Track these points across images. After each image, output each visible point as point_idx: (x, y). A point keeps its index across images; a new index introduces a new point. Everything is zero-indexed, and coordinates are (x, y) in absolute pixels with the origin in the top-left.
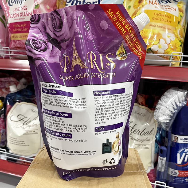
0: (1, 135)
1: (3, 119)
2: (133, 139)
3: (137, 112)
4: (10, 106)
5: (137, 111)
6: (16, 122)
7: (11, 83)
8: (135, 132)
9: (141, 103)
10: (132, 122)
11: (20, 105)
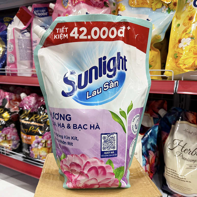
3: (187, 131)
9: (192, 121)
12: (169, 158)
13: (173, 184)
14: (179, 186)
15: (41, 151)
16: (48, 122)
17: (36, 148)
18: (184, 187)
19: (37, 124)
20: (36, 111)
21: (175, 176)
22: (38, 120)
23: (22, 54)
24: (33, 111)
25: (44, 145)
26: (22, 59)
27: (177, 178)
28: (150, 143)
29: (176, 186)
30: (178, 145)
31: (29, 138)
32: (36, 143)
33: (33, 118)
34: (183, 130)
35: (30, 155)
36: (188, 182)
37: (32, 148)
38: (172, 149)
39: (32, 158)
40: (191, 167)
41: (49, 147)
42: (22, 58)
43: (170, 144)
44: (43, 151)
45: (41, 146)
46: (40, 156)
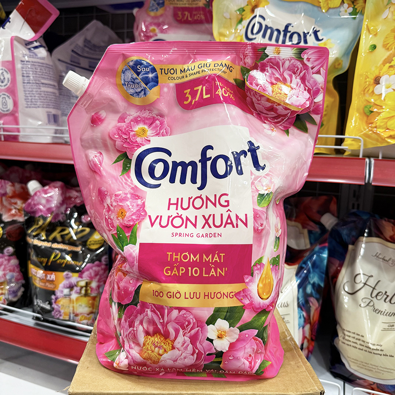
1: (106, 265)
2: (376, 310)
3: (380, 256)
5: (380, 254)
8: (379, 297)
9: (391, 237)
10: (372, 276)
12: (347, 311)
13: (357, 361)
14: (368, 364)
15: (76, 304)
16: (90, 242)
17: (65, 297)
18: (380, 367)
19: (67, 248)
20: (62, 219)
21: (361, 345)
22: (67, 237)
23: (29, 94)
24: (57, 221)
25: (83, 292)
26: (31, 104)
27: (365, 348)
28: (312, 282)
29: (364, 365)
30: (365, 284)
31: (50, 277)
32: (65, 288)
33: (56, 234)
34: (372, 256)
35: (53, 313)
36: (387, 356)
37: (56, 299)
38: (353, 293)
39: (58, 319)
40: (391, 327)
41: (93, 295)
42: (29, 103)
43: (347, 282)
44: (80, 303)
45: (77, 293)
46: (74, 315)
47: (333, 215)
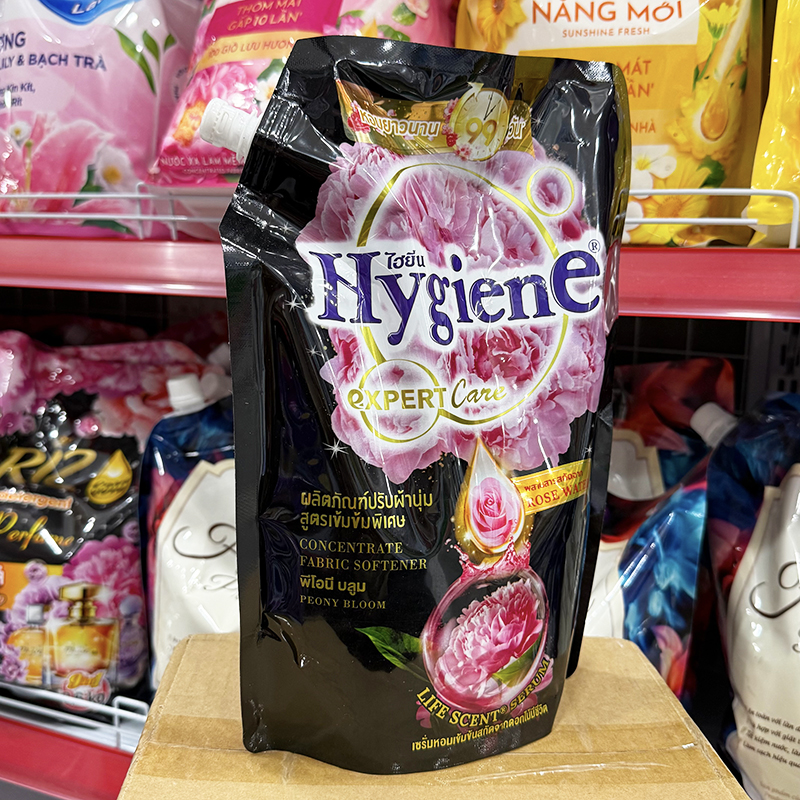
0: (123, 624)
1: (135, 545)
4: (171, 481)
6: (203, 561)
7: (168, 369)
11: (219, 476)
15: (60, 645)
16: (96, 486)
17: (31, 628)
19: (36, 501)
20: (25, 427)
21: (797, 753)
22: (37, 475)
24: (10, 432)
25: (76, 614)
28: (663, 585)
32: (30, 604)
33: (9, 466)
37: (9, 631)
38: (774, 616)
39: (15, 683)
41: (104, 621)
43: (760, 585)
44: (69, 643)
45: (61, 616)
46: (54, 672)
47: (725, 408)
